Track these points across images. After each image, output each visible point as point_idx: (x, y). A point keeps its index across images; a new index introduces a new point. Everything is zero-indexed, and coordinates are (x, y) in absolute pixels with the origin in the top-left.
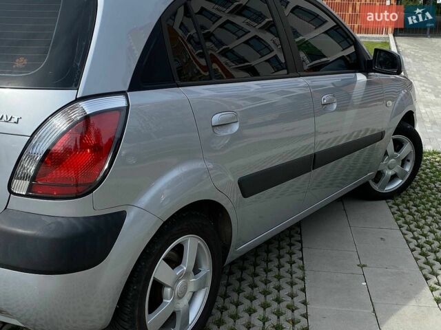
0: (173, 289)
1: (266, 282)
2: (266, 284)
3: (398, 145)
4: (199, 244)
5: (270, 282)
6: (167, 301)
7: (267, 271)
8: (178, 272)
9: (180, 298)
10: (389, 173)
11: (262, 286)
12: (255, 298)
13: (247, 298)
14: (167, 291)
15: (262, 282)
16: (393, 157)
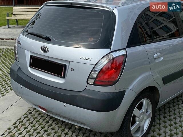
0: (139, 118)
1: (170, 116)
2: (170, 117)
4: (148, 102)
5: (171, 116)
6: (137, 123)
7: (170, 111)
8: (141, 112)
9: (141, 121)
11: (168, 118)
12: (166, 122)
13: (163, 122)
14: (137, 119)
15: (168, 116)
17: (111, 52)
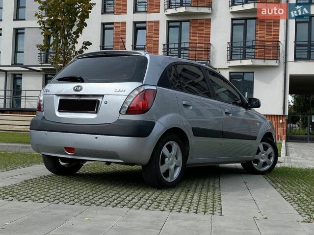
3: (266, 148)
4: (178, 147)
6: (166, 163)
8: (171, 154)
10: (262, 161)
14: (167, 159)
16: (263, 153)
17: (143, 85)
